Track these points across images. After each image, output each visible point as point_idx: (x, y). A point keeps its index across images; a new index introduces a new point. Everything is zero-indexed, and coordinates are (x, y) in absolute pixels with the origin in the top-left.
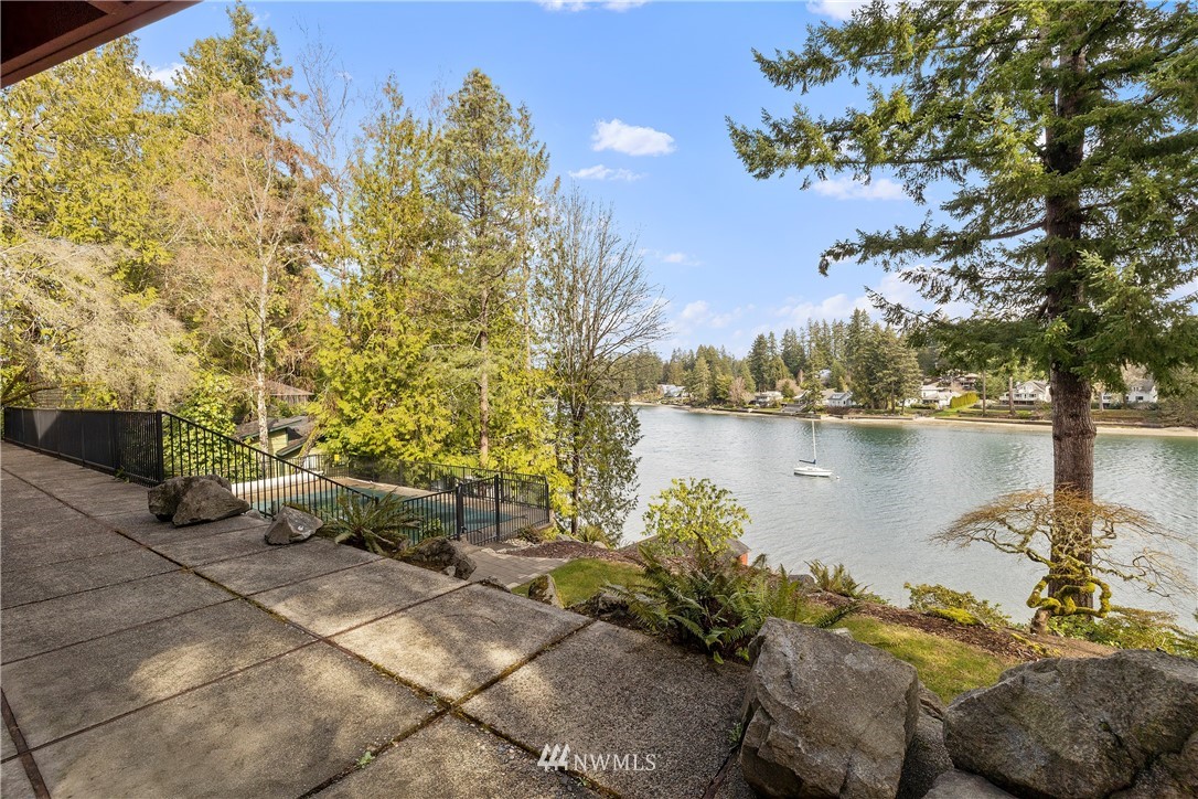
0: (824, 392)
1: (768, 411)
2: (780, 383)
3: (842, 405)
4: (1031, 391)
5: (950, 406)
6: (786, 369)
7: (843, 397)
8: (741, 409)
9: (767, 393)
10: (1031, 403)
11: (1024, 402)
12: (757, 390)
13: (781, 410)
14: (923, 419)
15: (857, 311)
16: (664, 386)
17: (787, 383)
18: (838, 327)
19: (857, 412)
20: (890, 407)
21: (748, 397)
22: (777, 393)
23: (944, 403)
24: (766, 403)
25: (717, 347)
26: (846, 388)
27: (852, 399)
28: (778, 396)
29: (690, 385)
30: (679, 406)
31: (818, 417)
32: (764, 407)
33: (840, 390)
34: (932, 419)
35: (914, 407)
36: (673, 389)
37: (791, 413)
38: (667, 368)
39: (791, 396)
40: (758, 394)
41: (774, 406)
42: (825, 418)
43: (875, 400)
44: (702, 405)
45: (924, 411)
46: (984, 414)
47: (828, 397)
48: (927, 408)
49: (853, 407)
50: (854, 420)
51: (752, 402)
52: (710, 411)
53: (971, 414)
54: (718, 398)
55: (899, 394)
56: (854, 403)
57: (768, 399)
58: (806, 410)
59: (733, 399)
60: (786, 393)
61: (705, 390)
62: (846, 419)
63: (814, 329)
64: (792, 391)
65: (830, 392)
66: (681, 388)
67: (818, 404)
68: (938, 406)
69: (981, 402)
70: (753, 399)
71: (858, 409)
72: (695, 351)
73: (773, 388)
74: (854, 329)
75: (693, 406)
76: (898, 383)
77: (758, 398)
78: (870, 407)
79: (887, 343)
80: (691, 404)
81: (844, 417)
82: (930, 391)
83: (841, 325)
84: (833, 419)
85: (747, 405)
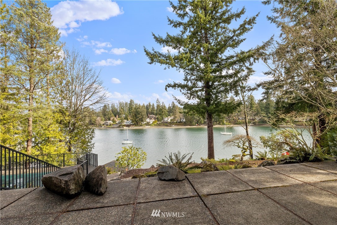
1: (108, 127)
2: (112, 119)
3: (129, 124)
4: (167, 120)
5: (153, 123)
6: (113, 114)
7: (129, 122)
8: (100, 126)
10: (167, 122)
11: (166, 122)
12: (105, 121)
13: (112, 126)
14: (147, 127)
15: (131, 100)
17: (114, 118)
18: (126, 103)
19: (133, 126)
20: (140, 124)
21: (102, 123)
22: (110, 121)
23: (151, 123)
24: (108, 124)
26: (129, 120)
27: (131, 122)
31: (123, 128)
32: (107, 125)
33: (128, 120)
34: (149, 126)
35: (145, 124)
37: (116, 127)
39: (115, 122)
40: (105, 122)
41: (110, 125)
42: (125, 128)
43: (137, 122)
45: (148, 125)
46: (159, 125)
47: (125, 122)
48: (148, 124)
50: (132, 128)
51: (103, 124)
53: (157, 125)
55: (142, 121)
57: (108, 123)
58: (120, 126)
59: (97, 123)
60: (114, 121)
62: (130, 128)
63: (120, 104)
64: (115, 121)
65: (126, 121)
67: (123, 124)
68: (150, 123)
69: (158, 122)
70: (104, 123)
71: (133, 125)
73: (109, 120)
74: (131, 104)
76: (142, 118)
77: (105, 123)
78: (136, 124)
79: (139, 108)
81: (130, 127)
82: (148, 120)
83: (127, 103)
84: (127, 128)
85: (102, 125)
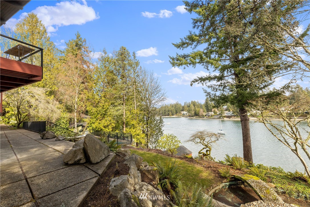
0: (225, 112)
2: (213, 110)
3: (230, 115)
6: (214, 106)
7: (230, 113)
8: (203, 117)
9: (210, 113)
13: (213, 117)
14: (253, 118)
16: (183, 112)
17: (215, 110)
19: (234, 117)
21: (204, 114)
24: (209, 115)
25: (196, 101)
26: (231, 111)
27: (233, 114)
28: (213, 113)
29: (189, 111)
30: (186, 117)
31: (224, 119)
32: (209, 116)
33: (229, 111)
35: (250, 115)
36: (185, 112)
37: (216, 118)
38: (183, 107)
39: (216, 113)
40: (207, 113)
41: (212, 116)
42: (225, 119)
44: (192, 116)
47: (226, 113)
49: (233, 116)
50: (233, 119)
51: (206, 115)
52: (194, 118)
54: (197, 114)
56: (233, 115)
57: (210, 114)
58: (220, 117)
59: (201, 115)
60: (215, 113)
61: (193, 112)
62: (231, 119)
64: (216, 112)
66: (187, 112)
67: (223, 115)
70: (206, 114)
71: (234, 116)
72: (190, 102)
73: (211, 111)
75: (190, 117)
77: (207, 114)
78: (238, 115)
80: (190, 116)
81: (231, 118)
84: (228, 119)
85: (204, 116)
